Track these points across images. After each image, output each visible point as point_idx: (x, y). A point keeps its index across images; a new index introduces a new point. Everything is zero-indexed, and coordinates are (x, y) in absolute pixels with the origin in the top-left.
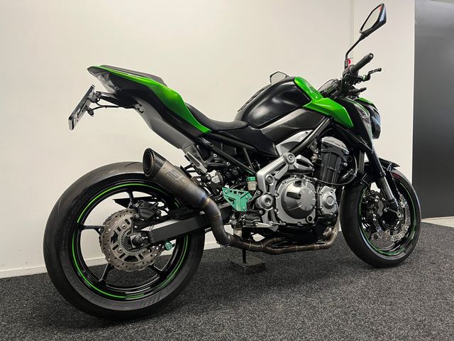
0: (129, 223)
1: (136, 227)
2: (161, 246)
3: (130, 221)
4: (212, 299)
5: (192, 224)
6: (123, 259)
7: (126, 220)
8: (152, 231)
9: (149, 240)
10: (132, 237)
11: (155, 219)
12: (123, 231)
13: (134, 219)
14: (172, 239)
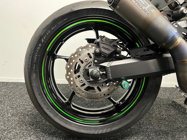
0: (91, 57)
1: (96, 61)
2: (119, 83)
3: (92, 55)
4: (159, 135)
5: (152, 65)
6: (83, 88)
7: (89, 54)
8: (111, 67)
9: (106, 75)
10: (90, 70)
11: (114, 56)
12: (85, 64)
13: (95, 54)
14: (129, 78)
